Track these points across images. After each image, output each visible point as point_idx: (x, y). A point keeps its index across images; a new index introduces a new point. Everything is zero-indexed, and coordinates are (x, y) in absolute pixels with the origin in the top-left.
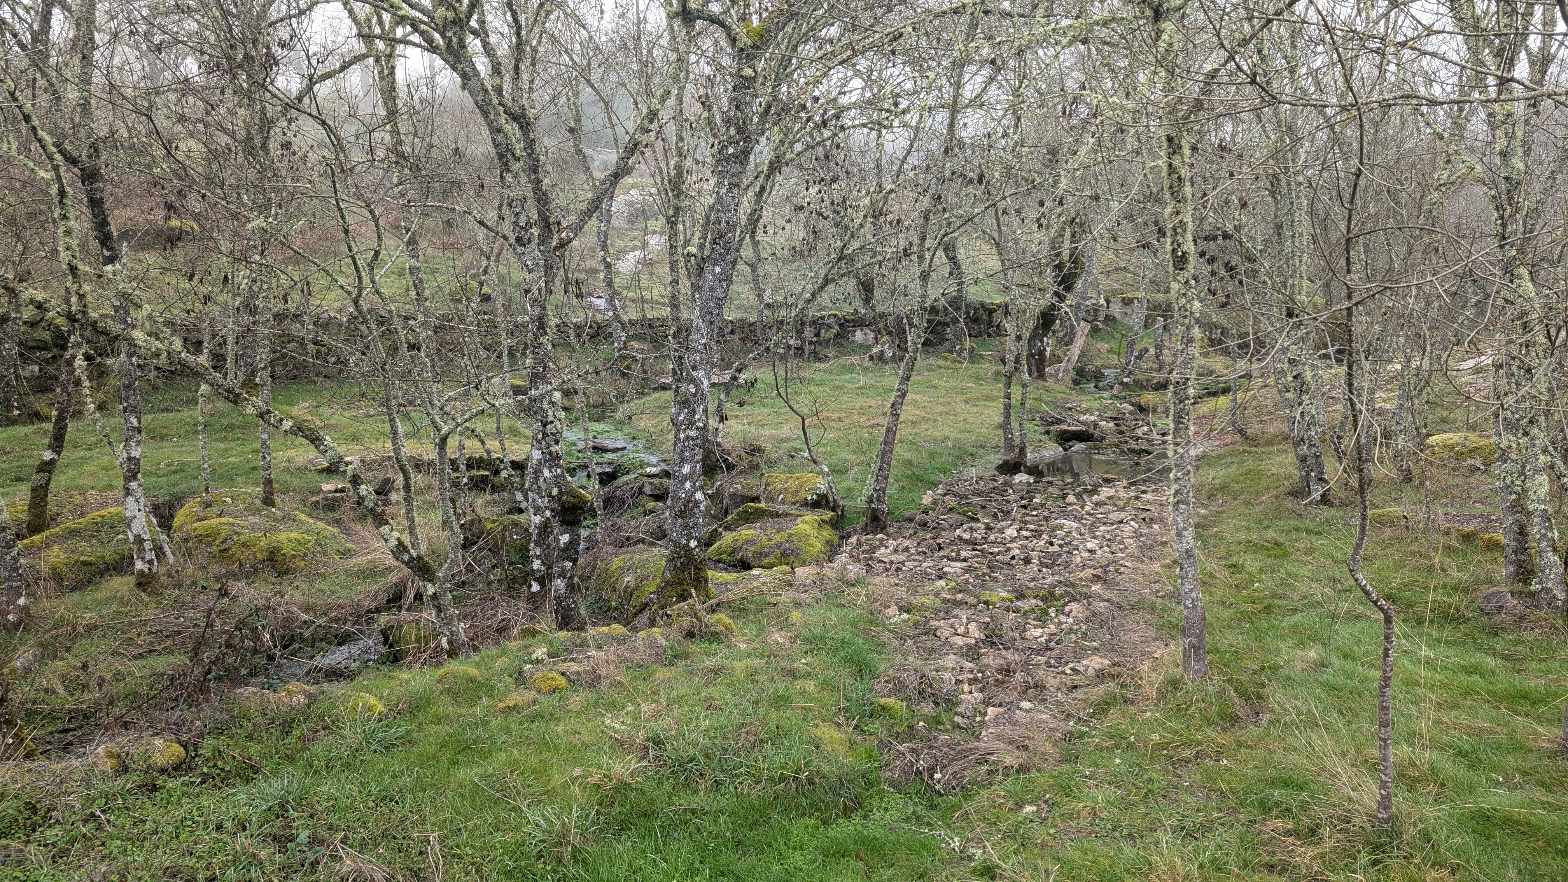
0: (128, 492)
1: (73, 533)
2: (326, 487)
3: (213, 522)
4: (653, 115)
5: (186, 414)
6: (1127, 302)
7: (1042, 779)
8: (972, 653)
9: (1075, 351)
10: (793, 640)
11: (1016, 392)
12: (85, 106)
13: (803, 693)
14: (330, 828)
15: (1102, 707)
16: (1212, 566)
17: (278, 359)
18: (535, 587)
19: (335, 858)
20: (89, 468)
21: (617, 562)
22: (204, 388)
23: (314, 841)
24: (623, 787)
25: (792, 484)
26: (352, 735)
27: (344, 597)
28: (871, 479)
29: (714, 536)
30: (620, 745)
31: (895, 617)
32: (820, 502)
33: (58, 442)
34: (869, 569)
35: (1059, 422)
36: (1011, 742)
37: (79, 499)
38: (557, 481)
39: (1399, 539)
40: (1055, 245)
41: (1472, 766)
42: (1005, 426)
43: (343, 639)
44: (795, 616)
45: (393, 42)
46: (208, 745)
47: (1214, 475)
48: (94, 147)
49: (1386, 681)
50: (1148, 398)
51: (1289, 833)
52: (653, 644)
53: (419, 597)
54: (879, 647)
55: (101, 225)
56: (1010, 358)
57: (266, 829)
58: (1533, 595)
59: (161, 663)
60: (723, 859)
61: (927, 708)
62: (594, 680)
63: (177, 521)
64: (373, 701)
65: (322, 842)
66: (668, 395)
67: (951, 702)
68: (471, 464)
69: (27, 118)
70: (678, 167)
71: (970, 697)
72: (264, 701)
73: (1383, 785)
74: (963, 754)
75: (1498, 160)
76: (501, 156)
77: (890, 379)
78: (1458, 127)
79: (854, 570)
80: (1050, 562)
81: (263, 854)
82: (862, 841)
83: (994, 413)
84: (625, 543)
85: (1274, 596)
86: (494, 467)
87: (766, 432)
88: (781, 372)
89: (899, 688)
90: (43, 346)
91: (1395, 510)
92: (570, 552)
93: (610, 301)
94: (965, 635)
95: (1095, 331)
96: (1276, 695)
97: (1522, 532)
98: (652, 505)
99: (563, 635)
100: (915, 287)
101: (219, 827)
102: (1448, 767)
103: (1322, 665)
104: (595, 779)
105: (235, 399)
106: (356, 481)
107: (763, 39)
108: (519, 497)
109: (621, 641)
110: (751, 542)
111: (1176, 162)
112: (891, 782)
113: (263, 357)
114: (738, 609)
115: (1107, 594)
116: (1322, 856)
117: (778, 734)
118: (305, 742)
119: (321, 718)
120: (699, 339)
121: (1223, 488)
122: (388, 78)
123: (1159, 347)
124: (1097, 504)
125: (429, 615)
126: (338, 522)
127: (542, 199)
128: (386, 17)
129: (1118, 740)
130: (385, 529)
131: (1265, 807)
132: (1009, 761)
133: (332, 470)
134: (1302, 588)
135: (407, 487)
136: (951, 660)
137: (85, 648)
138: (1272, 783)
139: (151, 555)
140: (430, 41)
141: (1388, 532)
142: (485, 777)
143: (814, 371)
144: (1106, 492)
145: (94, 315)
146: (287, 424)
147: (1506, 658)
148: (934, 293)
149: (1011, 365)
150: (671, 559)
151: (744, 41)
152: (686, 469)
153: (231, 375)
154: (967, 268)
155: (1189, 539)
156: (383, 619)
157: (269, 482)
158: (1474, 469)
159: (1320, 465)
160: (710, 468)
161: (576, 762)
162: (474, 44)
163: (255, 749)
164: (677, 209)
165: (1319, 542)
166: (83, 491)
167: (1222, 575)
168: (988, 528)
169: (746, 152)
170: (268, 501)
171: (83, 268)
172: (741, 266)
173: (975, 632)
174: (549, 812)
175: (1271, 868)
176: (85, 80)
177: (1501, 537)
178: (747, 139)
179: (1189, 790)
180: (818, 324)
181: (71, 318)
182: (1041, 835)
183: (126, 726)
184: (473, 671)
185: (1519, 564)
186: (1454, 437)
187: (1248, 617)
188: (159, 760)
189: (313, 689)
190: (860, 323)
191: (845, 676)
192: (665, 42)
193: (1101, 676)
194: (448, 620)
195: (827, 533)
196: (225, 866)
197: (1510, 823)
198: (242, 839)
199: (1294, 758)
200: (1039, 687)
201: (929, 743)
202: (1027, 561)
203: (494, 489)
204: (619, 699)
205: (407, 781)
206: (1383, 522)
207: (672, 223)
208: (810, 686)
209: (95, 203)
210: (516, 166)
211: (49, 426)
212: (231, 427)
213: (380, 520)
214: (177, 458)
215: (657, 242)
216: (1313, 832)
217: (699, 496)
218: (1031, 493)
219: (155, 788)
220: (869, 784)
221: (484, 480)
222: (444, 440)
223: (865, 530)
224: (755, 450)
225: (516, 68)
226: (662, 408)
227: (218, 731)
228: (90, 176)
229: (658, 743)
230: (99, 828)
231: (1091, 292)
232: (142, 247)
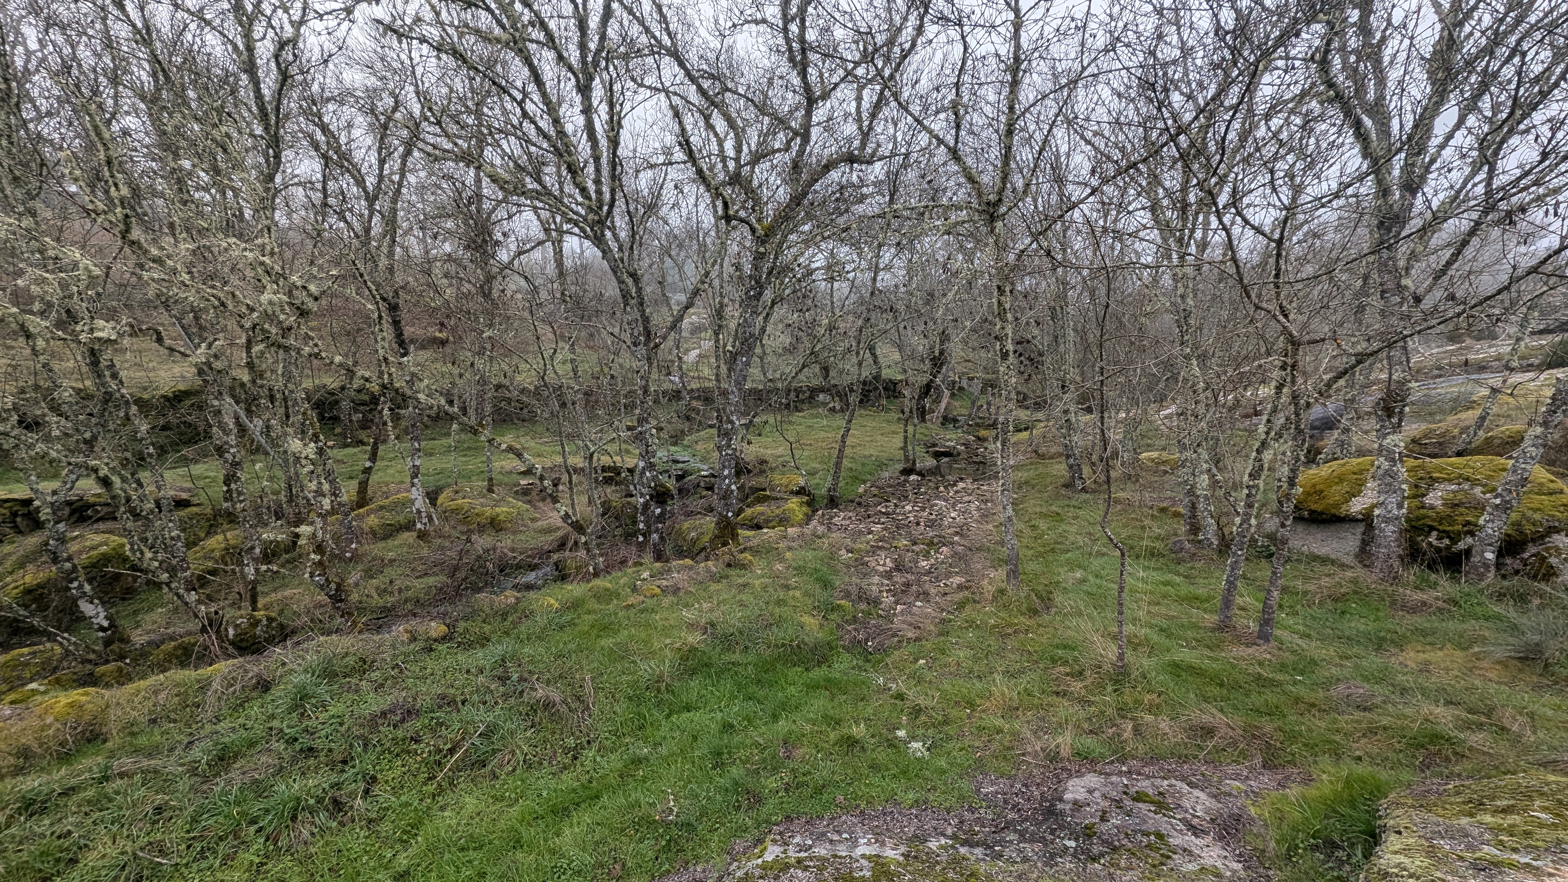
0: (413, 485)
1: (382, 508)
2: (523, 482)
3: (460, 502)
4: (707, 274)
5: (444, 441)
6: (971, 379)
7: (929, 645)
8: (888, 575)
9: (943, 405)
10: (788, 568)
11: (910, 429)
12: (391, 270)
13: (793, 597)
14: (530, 672)
15: (961, 605)
16: (1021, 526)
17: (497, 410)
18: (641, 539)
19: (534, 689)
20: (390, 471)
21: (686, 525)
22: (455, 426)
23: (521, 679)
24: (693, 650)
25: (784, 481)
26: (541, 620)
27: (533, 544)
28: (830, 478)
29: (741, 511)
30: (692, 626)
31: (844, 555)
32: (801, 491)
33: (373, 457)
34: (829, 529)
35: (934, 445)
36: (911, 624)
37: (385, 489)
38: (654, 478)
39: (1125, 511)
40: (932, 348)
41: (1168, 637)
42: (904, 448)
43: (533, 568)
44: (788, 555)
45: (561, 232)
46: (462, 625)
47: (1022, 475)
48: (396, 292)
49: (1121, 589)
50: (983, 433)
51: (1067, 674)
52: (708, 570)
53: (576, 543)
54: (836, 572)
55: (399, 335)
56: (907, 410)
57: (495, 673)
58: (1200, 542)
59: (431, 580)
60: (750, 690)
61: (863, 606)
62: (676, 590)
63: (439, 502)
64: (552, 601)
65: (525, 680)
66: (714, 431)
67: (876, 602)
68: (604, 469)
69: (361, 275)
70: (721, 303)
71: (887, 600)
72: (492, 602)
73: (1120, 647)
74: (884, 631)
75: (1179, 300)
76: (624, 296)
77: (840, 421)
78: (1155, 280)
79: (821, 529)
80: (931, 524)
81: (493, 687)
82: (828, 680)
83: (898, 442)
84: (689, 514)
85: (1056, 543)
86: (617, 471)
87: (769, 452)
88: (779, 418)
89: (847, 595)
90: (364, 404)
91: (1121, 495)
92: (661, 518)
93: (681, 378)
94: (884, 565)
95: (953, 395)
96: (1058, 598)
97: (1194, 507)
98: (705, 493)
99: (658, 565)
100: (854, 370)
101: (468, 672)
102: (1155, 638)
103: (1084, 581)
104: (678, 645)
105: (475, 433)
106: (542, 478)
107: (770, 232)
108: (632, 487)
109: (691, 568)
110: (762, 514)
111: (1003, 298)
112: (844, 647)
113: (488, 409)
114: (755, 551)
115: (963, 542)
116: (1085, 687)
117: (780, 622)
118: (515, 624)
119: (524, 611)
120: (733, 398)
121: (1026, 482)
122: (559, 254)
123: (989, 404)
124: (957, 492)
125: (582, 553)
126: (529, 502)
127: (646, 320)
128: (558, 219)
129: (971, 624)
130: (558, 505)
131: (1054, 660)
132: (910, 635)
133: (528, 472)
134: (1071, 538)
135: (570, 482)
136: (876, 579)
137: (391, 572)
138: (1057, 647)
139: (425, 520)
140: (585, 232)
141: (1119, 507)
142: (616, 644)
143: (796, 417)
144: (961, 485)
145: (397, 385)
146: (504, 446)
147: (1186, 577)
148: (865, 373)
149: (907, 414)
150: (718, 523)
151: (760, 232)
152: (726, 472)
153: (473, 418)
154: (881, 360)
155: (1010, 511)
156: (555, 557)
157: (491, 480)
158: (1166, 472)
159: (1080, 470)
160: (738, 473)
161: (667, 636)
162: (608, 234)
163: (487, 628)
164: (720, 326)
165: (1081, 513)
166: (387, 485)
167: (1027, 531)
168: (896, 505)
169: (760, 294)
170: (490, 490)
171: (391, 359)
172: (756, 359)
173: (889, 563)
174: (652, 664)
175: (1058, 694)
176: (391, 254)
177: (1182, 510)
178: (761, 287)
179: (1012, 651)
180: (798, 391)
181: (384, 386)
182: (929, 676)
183: (415, 615)
184: (608, 585)
185: (1192, 525)
186: (1154, 455)
187: (1041, 555)
188: (434, 634)
189: (519, 595)
190: (822, 390)
191: (817, 589)
192: (713, 233)
193: (960, 587)
194: (594, 557)
195: (805, 509)
196: (472, 693)
197: (1191, 669)
198: (481, 679)
199: (1071, 633)
200: (926, 594)
201: (865, 624)
202: (918, 524)
203: (617, 484)
204: (690, 601)
205: (572, 646)
206: (1117, 501)
207: (717, 334)
208: (798, 594)
209: (396, 323)
210: (633, 302)
211: (369, 448)
212: (469, 448)
213: (555, 500)
214: (439, 466)
215: (708, 345)
216: (1081, 673)
217: (733, 487)
218: (919, 485)
219: (431, 650)
220: (831, 649)
221: (611, 478)
222: (592, 455)
223: (827, 507)
224: (763, 462)
225: (631, 248)
226: (711, 438)
227: (466, 618)
228: (393, 308)
229: (713, 625)
230: (401, 672)
231: (951, 374)
232: (423, 347)
